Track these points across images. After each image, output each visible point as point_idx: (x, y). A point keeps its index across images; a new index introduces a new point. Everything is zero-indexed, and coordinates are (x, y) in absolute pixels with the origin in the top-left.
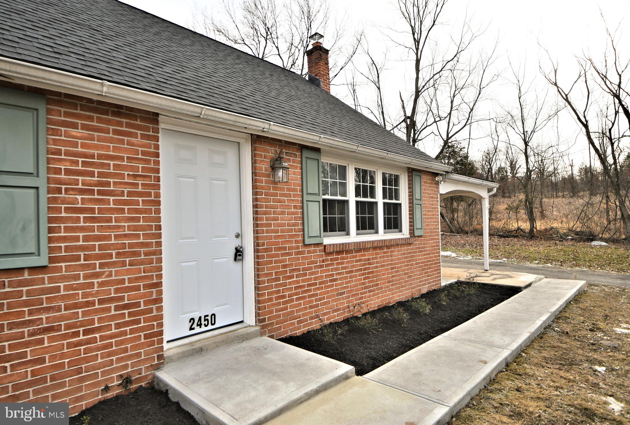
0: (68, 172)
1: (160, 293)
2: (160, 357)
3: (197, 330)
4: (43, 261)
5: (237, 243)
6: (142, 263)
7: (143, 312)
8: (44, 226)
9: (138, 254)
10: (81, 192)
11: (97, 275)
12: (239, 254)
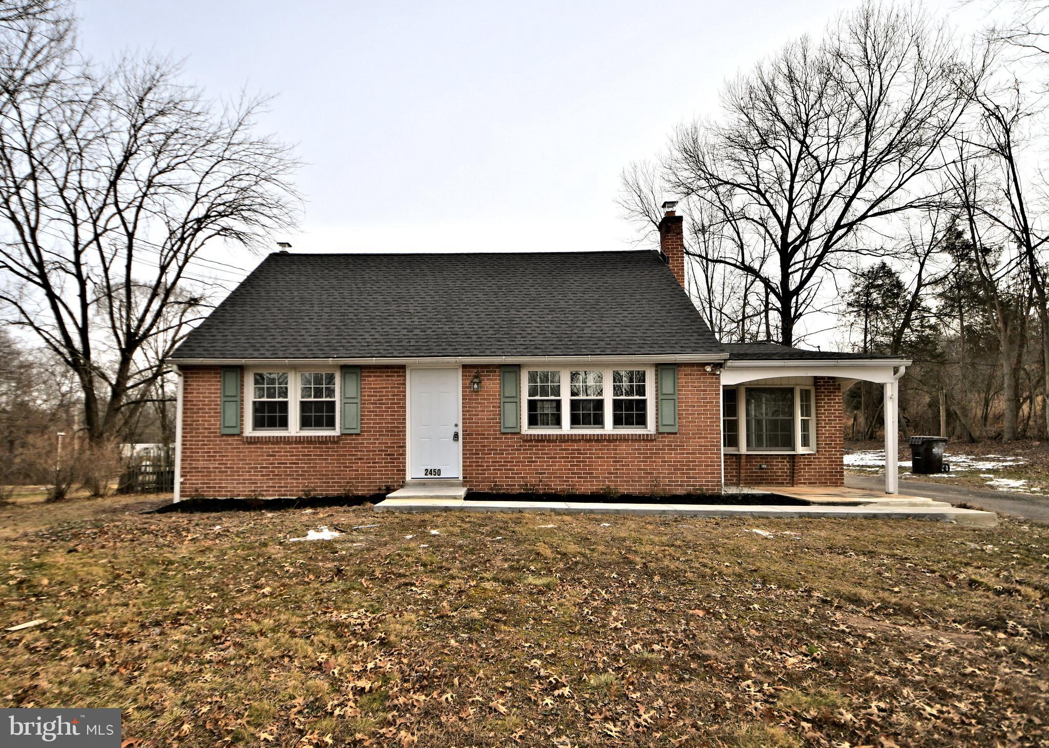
0: (369, 396)
1: (405, 451)
2: (403, 482)
3: (429, 476)
4: (358, 431)
5: (455, 429)
6: (396, 435)
7: (396, 459)
8: (359, 418)
9: (394, 431)
10: (373, 404)
11: (378, 439)
12: (456, 436)
